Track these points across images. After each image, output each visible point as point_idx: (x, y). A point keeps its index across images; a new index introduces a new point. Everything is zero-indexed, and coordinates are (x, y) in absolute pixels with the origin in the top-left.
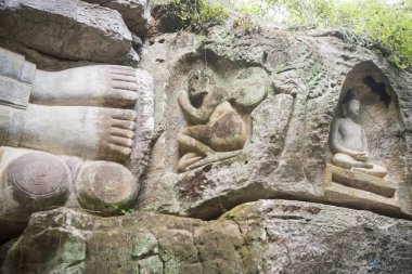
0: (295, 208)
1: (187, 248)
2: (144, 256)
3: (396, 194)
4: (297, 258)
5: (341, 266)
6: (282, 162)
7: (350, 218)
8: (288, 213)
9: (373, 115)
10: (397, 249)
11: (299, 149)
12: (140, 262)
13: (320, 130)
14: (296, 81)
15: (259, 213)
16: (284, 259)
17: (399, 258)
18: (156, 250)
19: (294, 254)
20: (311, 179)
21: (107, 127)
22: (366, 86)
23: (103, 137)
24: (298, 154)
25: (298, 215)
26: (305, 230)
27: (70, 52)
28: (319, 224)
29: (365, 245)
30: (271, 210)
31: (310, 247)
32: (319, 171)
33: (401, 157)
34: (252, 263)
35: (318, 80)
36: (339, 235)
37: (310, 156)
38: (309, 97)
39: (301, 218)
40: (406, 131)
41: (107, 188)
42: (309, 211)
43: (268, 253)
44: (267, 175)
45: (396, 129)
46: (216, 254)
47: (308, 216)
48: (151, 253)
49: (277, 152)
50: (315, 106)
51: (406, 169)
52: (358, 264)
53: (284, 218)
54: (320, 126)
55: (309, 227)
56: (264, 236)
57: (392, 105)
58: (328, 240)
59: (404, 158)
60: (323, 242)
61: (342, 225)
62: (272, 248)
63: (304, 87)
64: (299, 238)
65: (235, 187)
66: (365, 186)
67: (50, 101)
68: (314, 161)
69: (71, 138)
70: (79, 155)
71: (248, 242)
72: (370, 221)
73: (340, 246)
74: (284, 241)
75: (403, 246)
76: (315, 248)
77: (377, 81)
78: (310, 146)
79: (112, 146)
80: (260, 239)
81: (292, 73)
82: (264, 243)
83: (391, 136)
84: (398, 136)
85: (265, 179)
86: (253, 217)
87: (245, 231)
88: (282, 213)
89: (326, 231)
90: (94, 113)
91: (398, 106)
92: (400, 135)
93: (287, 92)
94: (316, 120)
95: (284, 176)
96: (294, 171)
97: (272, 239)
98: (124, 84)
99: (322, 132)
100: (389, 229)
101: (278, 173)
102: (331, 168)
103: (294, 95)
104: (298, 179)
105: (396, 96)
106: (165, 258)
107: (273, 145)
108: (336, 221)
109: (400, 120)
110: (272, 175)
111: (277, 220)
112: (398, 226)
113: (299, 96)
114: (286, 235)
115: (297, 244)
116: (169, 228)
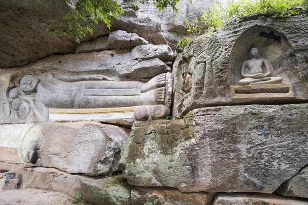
0: (208, 110)
1: (163, 130)
2: (149, 134)
3: (290, 90)
4: (209, 131)
5: (236, 133)
6: (204, 92)
7: (240, 110)
8: (205, 113)
9: (273, 50)
10: (283, 122)
11: (211, 84)
12: (148, 136)
13: (221, 72)
14: (205, 56)
15: (192, 115)
16: (202, 132)
17: (286, 126)
18: (153, 132)
19: (207, 130)
20: (223, 95)
21: (156, 94)
22: (263, 38)
23: (155, 98)
24: (211, 86)
25: (209, 113)
26: (212, 119)
27: (150, 76)
28: (220, 116)
29: (253, 122)
30: (197, 113)
31: (215, 126)
32: (227, 91)
33: (296, 67)
34: (188, 134)
35: (216, 50)
36: (232, 119)
37: (219, 85)
38: (212, 60)
39: (211, 114)
40: (295, 51)
41: (156, 113)
42: (215, 110)
43: (195, 130)
44: (198, 99)
45: (288, 53)
46: (173, 132)
47: (215, 113)
48: (151, 133)
49: (201, 88)
50: (216, 63)
51: (300, 73)
52: (250, 132)
53: (203, 115)
54: (221, 70)
55: (215, 117)
56: (194, 124)
57: (282, 40)
58: (226, 122)
59: (298, 67)
60: (223, 123)
61: (234, 114)
62: (197, 128)
63: (209, 57)
64: (210, 123)
65: (189, 106)
66: (262, 91)
67: (146, 91)
68: (222, 87)
69: (149, 100)
70: (152, 104)
71: (187, 127)
72: (256, 109)
73: (235, 124)
74: (202, 125)
75: (288, 120)
76: (218, 127)
77: (267, 32)
78: (217, 81)
79: (158, 100)
80: (192, 125)
81: (204, 53)
82: (194, 126)
83: (287, 58)
84: (291, 56)
85: (197, 101)
86: (190, 117)
87: (186, 122)
88: (202, 113)
89: (224, 118)
90: (153, 92)
91: (286, 40)
92: (292, 55)
93: (202, 62)
94: (218, 69)
95: (206, 98)
96: (212, 94)
97: (197, 124)
98: (161, 80)
99: (223, 73)
100: (274, 112)
101: (203, 97)
102: (233, 87)
103: (205, 62)
104: (214, 97)
105: (283, 35)
106: (155, 134)
107: (198, 86)
108: (230, 113)
109: (290, 46)
110: (200, 98)
111: (200, 116)
112: (282, 109)
113: (207, 62)
114: (203, 122)
115: (209, 125)
116: (160, 124)
